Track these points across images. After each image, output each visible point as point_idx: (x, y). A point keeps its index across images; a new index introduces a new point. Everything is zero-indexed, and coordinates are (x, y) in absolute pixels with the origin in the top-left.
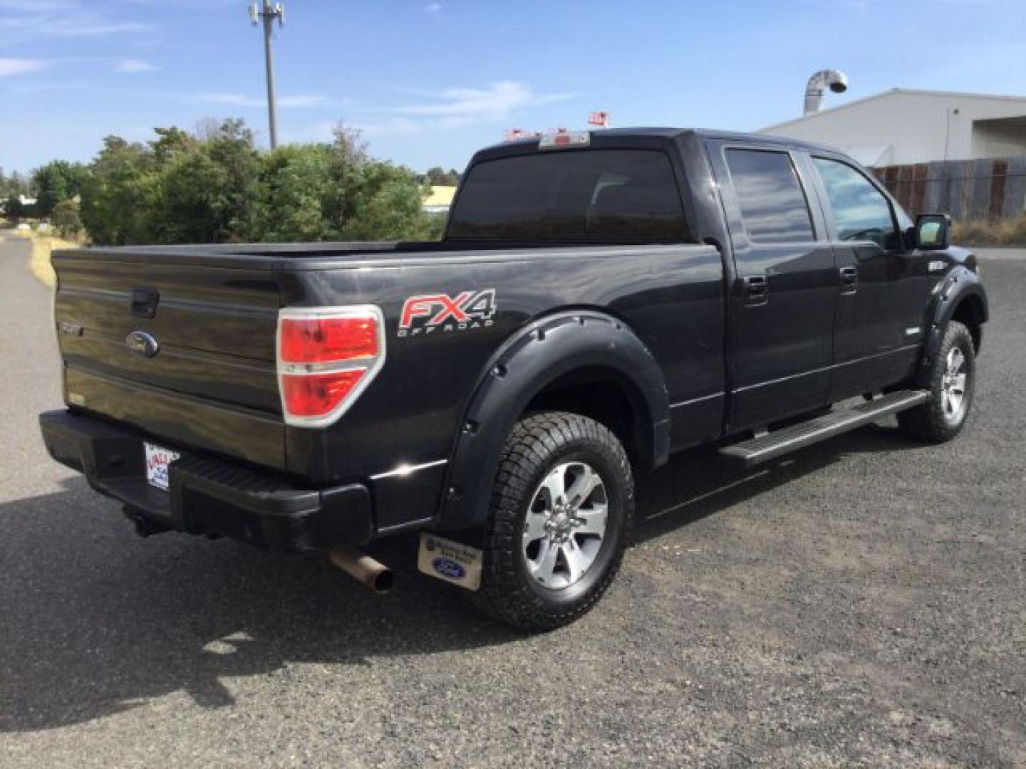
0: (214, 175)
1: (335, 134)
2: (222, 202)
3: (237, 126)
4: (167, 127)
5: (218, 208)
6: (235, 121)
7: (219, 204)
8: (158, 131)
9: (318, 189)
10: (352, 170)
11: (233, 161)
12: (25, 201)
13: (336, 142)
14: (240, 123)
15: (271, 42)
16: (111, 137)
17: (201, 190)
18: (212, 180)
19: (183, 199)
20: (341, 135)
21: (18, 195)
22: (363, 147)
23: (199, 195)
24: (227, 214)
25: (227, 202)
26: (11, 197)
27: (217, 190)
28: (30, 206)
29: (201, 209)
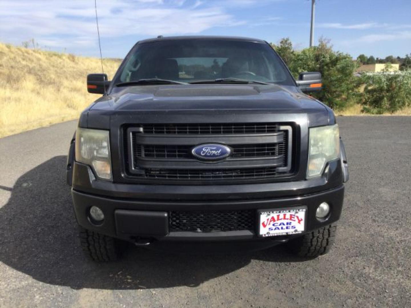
1: (319, 41)
3: (286, 41)
6: (285, 39)
9: (308, 65)
10: (324, 57)
11: (284, 56)
13: (320, 45)
14: (288, 39)
15: (314, 6)
20: (322, 42)
22: (331, 47)
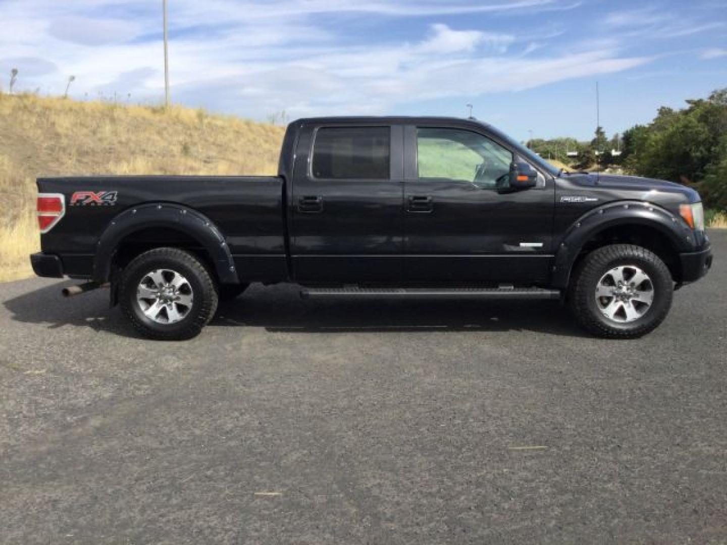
0: (698, 133)
2: (701, 152)
4: (696, 99)
5: (697, 157)
7: (698, 154)
8: (689, 102)
11: (715, 122)
12: (614, 153)
16: (663, 108)
17: (687, 145)
18: (696, 137)
19: (674, 151)
21: (611, 150)
23: (684, 147)
24: (704, 161)
25: (706, 153)
26: (605, 151)
27: (698, 144)
28: (617, 157)
29: (686, 156)
